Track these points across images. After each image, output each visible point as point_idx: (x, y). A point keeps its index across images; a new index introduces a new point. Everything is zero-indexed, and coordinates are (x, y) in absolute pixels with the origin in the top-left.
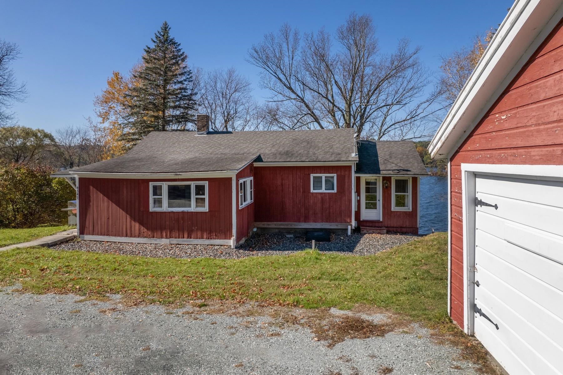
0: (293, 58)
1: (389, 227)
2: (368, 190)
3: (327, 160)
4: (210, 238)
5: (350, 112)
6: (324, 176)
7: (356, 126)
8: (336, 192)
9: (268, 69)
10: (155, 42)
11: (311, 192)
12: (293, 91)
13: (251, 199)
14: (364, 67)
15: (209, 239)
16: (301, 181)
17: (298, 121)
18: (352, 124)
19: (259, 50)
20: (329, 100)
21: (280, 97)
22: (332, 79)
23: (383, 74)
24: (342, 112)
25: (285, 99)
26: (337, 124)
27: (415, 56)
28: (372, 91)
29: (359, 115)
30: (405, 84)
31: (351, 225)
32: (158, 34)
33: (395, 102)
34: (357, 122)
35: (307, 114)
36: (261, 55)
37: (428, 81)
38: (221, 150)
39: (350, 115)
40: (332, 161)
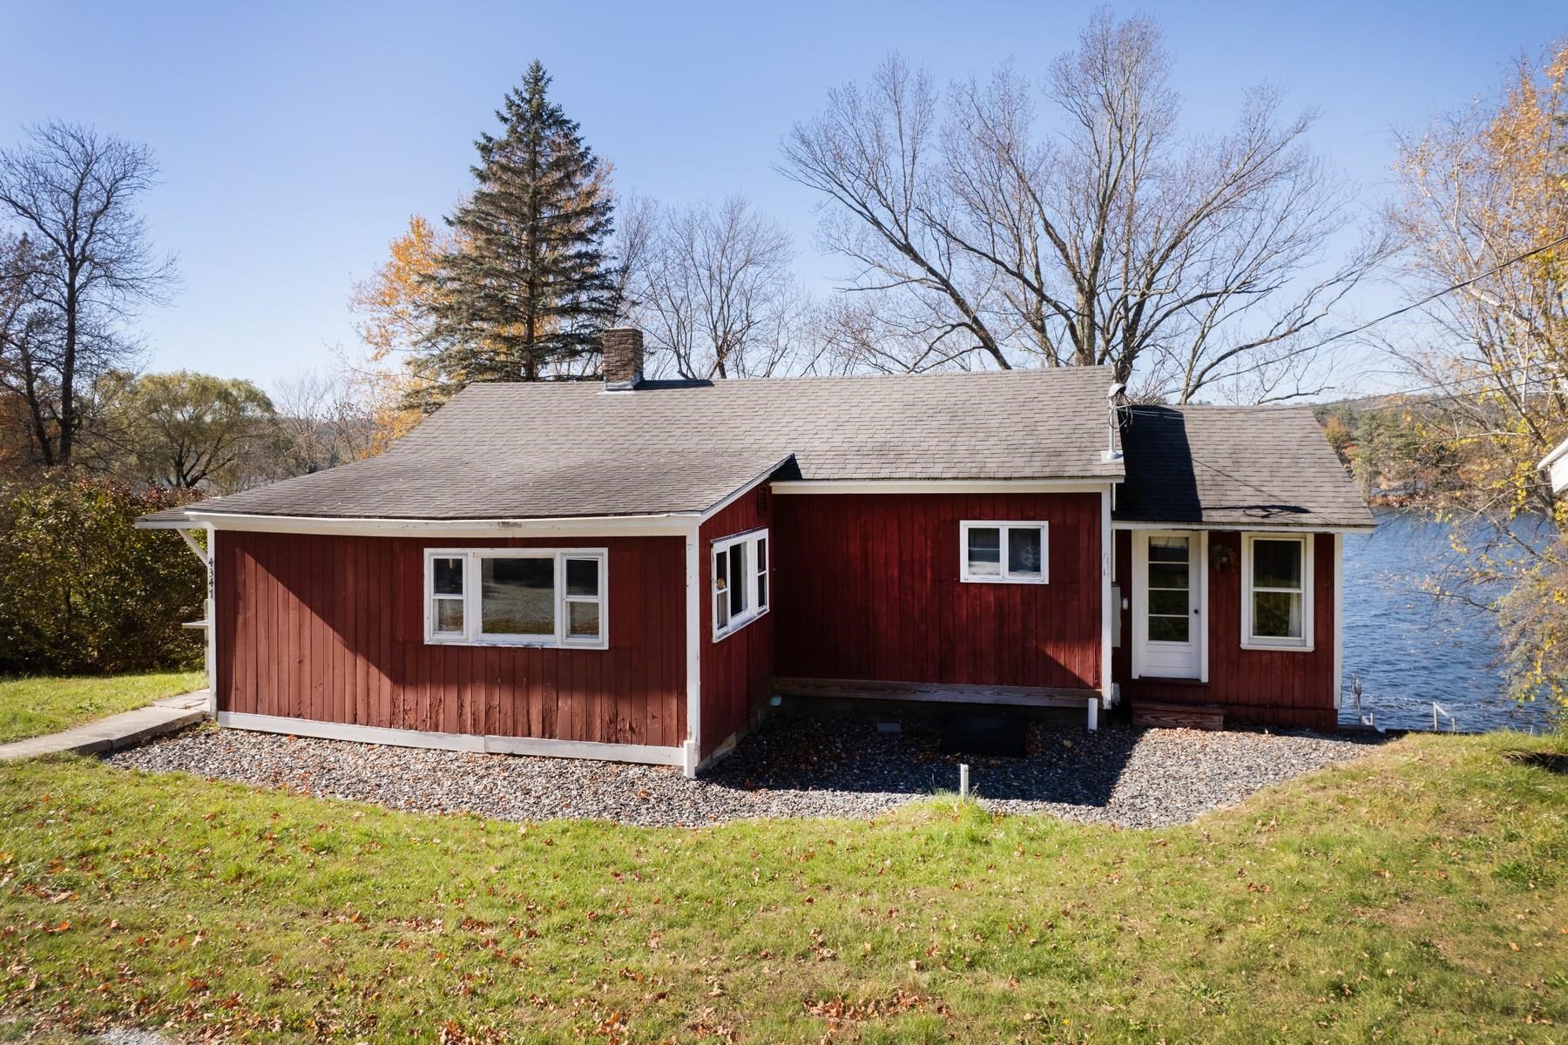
0: (914, 157)
1: (1233, 704)
2: (1157, 575)
3: (1015, 475)
4: (614, 738)
5: (1091, 315)
6: (1004, 527)
7: (1113, 360)
8: (1047, 582)
9: (842, 193)
10: (505, 120)
11: (962, 581)
12: (916, 258)
13: (761, 603)
14: (1135, 179)
15: (609, 741)
16: (929, 542)
17: (930, 348)
18: (1097, 356)
19: (812, 138)
20: (1026, 281)
21: (879, 277)
22: (1036, 218)
23: (1196, 199)
24: (1068, 317)
25: (892, 282)
26: (1051, 354)
27: (1298, 140)
28: (1162, 251)
29: (1120, 328)
30: (1266, 230)
31: (1099, 697)
32: (516, 99)
33: (1234, 286)
34: (1114, 347)
35: (959, 325)
36: (818, 152)
37: (1342, 217)
38: (670, 441)
39: (1093, 325)
40: (1033, 478)
